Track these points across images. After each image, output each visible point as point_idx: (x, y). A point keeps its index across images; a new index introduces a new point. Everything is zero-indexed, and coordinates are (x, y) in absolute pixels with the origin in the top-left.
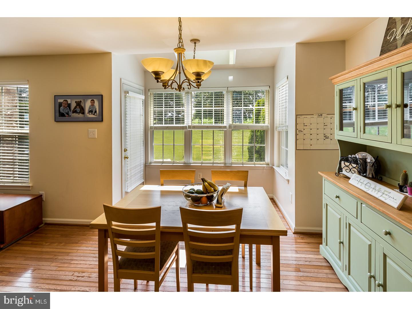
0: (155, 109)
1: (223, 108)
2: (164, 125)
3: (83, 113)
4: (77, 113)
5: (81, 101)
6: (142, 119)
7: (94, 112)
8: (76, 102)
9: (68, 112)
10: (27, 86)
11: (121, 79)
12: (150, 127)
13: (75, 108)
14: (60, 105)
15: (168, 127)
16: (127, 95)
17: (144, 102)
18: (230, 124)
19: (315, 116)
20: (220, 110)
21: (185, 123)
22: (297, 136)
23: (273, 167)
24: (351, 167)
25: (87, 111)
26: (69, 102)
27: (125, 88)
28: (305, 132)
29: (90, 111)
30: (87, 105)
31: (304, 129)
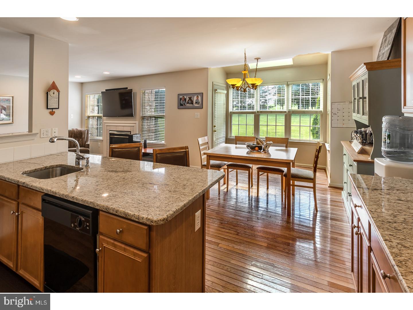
0: (233, 99)
1: (284, 98)
2: (239, 111)
3: (192, 104)
4: (189, 103)
5: (191, 97)
6: (225, 106)
7: (198, 103)
8: (189, 97)
9: (185, 103)
10: (165, 89)
11: (213, 82)
12: (230, 112)
13: (188, 101)
14: (181, 99)
15: (242, 112)
16: (216, 91)
17: (226, 95)
18: (289, 110)
19: (347, 103)
20: (281, 99)
21: (255, 109)
22: (332, 117)
23: (325, 143)
24: (357, 136)
25: (194, 103)
26: (185, 98)
27: (215, 87)
28: (338, 114)
29: (196, 103)
30: (195, 99)
31: (338, 113)
